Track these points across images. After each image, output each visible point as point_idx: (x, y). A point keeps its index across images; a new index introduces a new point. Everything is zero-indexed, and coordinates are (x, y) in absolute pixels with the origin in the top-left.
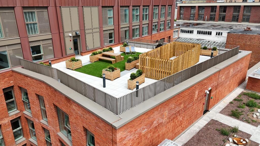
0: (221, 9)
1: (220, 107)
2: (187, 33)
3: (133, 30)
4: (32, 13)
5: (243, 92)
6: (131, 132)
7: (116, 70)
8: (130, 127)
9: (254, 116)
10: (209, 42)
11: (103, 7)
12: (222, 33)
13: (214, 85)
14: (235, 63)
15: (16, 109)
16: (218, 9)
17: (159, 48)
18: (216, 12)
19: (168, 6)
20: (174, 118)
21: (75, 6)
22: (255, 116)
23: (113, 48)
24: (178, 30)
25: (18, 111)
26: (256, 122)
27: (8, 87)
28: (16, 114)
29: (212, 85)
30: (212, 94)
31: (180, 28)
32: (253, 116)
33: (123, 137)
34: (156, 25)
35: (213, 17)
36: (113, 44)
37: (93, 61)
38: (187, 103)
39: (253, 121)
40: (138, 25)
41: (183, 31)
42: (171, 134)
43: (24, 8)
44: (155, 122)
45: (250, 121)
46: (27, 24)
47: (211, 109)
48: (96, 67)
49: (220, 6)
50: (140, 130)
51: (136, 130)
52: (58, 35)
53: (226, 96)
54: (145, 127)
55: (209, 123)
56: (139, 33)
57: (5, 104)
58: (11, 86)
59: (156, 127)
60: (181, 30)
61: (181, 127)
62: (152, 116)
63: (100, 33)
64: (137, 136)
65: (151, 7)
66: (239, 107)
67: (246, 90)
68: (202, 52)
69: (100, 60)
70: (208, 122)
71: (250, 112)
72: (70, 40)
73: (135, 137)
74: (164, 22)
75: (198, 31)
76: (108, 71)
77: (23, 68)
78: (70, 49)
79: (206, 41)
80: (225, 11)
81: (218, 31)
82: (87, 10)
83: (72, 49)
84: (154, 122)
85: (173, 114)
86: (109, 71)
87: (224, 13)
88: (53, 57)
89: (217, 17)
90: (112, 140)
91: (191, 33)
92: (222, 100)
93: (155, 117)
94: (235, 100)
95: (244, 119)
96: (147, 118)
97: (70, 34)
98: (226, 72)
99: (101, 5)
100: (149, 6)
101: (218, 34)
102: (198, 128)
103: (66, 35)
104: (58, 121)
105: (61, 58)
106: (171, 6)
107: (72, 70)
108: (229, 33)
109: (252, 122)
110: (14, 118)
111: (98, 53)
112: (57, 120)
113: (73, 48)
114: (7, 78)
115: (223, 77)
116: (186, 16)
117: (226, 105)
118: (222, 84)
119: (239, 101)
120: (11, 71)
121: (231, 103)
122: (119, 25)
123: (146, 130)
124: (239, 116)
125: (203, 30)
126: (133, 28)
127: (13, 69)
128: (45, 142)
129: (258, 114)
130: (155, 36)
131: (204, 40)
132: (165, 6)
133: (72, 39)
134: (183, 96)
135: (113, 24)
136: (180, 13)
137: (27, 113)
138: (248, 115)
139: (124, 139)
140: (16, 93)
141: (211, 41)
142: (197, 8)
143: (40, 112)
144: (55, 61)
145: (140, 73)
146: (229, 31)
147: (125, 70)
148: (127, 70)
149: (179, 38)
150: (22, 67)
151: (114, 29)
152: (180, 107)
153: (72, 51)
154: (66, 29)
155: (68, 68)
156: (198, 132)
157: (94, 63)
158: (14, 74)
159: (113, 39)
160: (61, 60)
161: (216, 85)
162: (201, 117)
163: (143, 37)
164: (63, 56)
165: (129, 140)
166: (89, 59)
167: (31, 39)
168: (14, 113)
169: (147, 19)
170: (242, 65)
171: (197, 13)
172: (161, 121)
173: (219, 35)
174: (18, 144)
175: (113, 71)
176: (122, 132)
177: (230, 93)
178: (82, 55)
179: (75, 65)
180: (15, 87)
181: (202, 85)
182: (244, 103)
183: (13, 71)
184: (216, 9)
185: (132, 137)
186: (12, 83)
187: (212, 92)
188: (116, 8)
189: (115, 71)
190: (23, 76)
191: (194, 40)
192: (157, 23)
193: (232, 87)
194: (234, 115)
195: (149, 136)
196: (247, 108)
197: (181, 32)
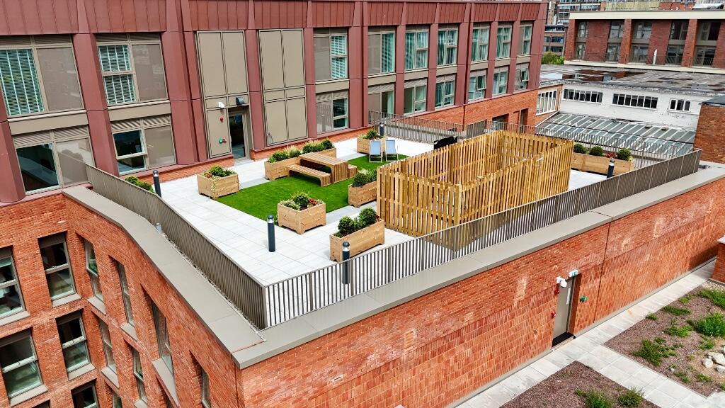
0: (702, 30)
1: (612, 327)
2: (581, 99)
3: (408, 91)
4: (119, 48)
5: (700, 287)
6: (292, 379)
7: (315, 205)
8: (286, 366)
9: (706, 364)
10: (647, 128)
11: (316, 30)
12: (688, 103)
13: (589, 262)
14: (674, 202)
15: (72, 291)
16: (692, 30)
17: (446, 149)
18: (685, 39)
19: (522, 22)
20: (440, 350)
21: (237, 30)
22: (709, 363)
23: (335, 144)
24: (555, 92)
25: (77, 297)
26: (707, 380)
27: (52, 234)
28: (71, 304)
29: (582, 262)
30: (584, 289)
31: (562, 85)
32: (702, 363)
33: (265, 389)
34: (480, 78)
35: (677, 51)
36: (346, 131)
37: (274, 178)
38: (488, 311)
39: (699, 377)
40: (425, 78)
41: (570, 95)
42: (432, 393)
43: (99, 36)
44: (372, 357)
45: (690, 376)
46: (108, 78)
47: (583, 330)
48: (276, 193)
49: (700, 22)
50: (321, 375)
51: (308, 375)
52: (186, 105)
53: (640, 295)
54: (337, 368)
55: (562, 371)
56: (425, 99)
57: (43, 276)
58: (58, 232)
59: (377, 371)
60: (566, 91)
61: (470, 375)
62: (361, 340)
63: (307, 98)
64: (311, 391)
65: (464, 27)
66: (668, 332)
67: (713, 281)
68: (587, 163)
69: (293, 174)
70: (559, 369)
71: (701, 351)
72: (222, 120)
73: (306, 393)
74: (507, 68)
75: (615, 97)
76: (290, 206)
77: (90, 188)
78: (221, 143)
79: (639, 126)
80: (714, 36)
81: (677, 97)
82: (269, 40)
83: (224, 142)
84: (369, 358)
85: (438, 338)
86: (293, 208)
87: (712, 43)
88: (174, 161)
89: (689, 52)
90: (237, 394)
91: (594, 100)
92: (626, 307)
93: (372, 343)
94: (666, 310)
95: (673, 370)
96: (345, 345)
97: (220, 103)
98: (635, 228)
99: (310, 24)
100: (458, 25)
101: (678, 105)
102: (524, 384)
103: (209, 104)
104: (153, 331)
105: (194, 166)
106: (533, 22)
107: (211, 198)
108: (705, 104)
109: (695, 379)
110: (66, 313)
111: (289, 155)
112: (152, 327)
113: (229, 139)
114: (51, 213)
115: (625, 242)
116: (593, 50)
117: (634, 324)
118: (624, 261)
119: (678, 314)
120: (61, 196)
121: (650, 318)
122: (363, 78)
123: (342, 376)
124: (662, 359)
125: (632, 93)
126: (408, 85)
127: (64, 190)
128: (134, 380)
129: (720, 358)
130: (477, 108)
131: (632, 123)
132: (512, 23)
133: (225, 116)
134: (470, 292)
135: (346, 76)
136: (575, 39)
137: (96, 302)
138: (689, 359)
139: (267, 397)
140: (72, 249)
141: (654, 126)
142: (627, 26)
143: (121, 302)
144: (177, 173)
145: (369, 219)
146: (705, 99)
147: (348, 207)
148: (353, 205)
149: (558, 113)
150: (89, 185)
151: (348, 90)
152: (463, 321)
153: (227, 148)
154: (209, 90)
155: (202, 194)
156: (522, 395)
157: (276, 182)
158: (67, 202)
159: (346, 115)
160: (192, 170)
161: (599, 263)
162: (545, 352)
163: (436, 110)
164: (199, 161)
165: (286, 399)
166: (263, 172)
167: (114, 116)
168: (65, 300)
169: (454, 62)
170: (705, 207)
171: (628, 41)
172: (394, 356)
173: (678, 108)
174: (73, 379)
175: (304, 206)
176: (259, 378)
177: (658, 289)
178: (253, 159)
179: (219, 187)
180: (69, 236)
181: (545, 261)
182: (690, 323)
183: (65, 196)
184: (687, 29)
185: (294, 393)
186: (61, 226)
187: (585, 282)
188: (355, 32)
189: (310, 208)
190: (83, 210)
191: (601, 121)
192: (485, 71)
193: (664, 270)
194: (649, 355)
195: (354, 393)
196: (694, 337)
197: (565, 97)
